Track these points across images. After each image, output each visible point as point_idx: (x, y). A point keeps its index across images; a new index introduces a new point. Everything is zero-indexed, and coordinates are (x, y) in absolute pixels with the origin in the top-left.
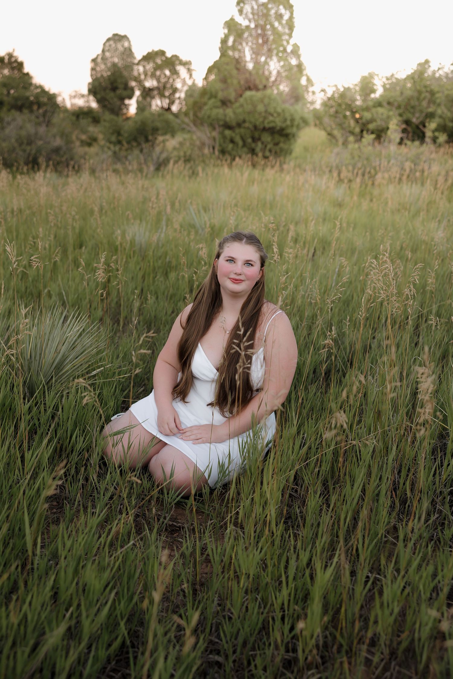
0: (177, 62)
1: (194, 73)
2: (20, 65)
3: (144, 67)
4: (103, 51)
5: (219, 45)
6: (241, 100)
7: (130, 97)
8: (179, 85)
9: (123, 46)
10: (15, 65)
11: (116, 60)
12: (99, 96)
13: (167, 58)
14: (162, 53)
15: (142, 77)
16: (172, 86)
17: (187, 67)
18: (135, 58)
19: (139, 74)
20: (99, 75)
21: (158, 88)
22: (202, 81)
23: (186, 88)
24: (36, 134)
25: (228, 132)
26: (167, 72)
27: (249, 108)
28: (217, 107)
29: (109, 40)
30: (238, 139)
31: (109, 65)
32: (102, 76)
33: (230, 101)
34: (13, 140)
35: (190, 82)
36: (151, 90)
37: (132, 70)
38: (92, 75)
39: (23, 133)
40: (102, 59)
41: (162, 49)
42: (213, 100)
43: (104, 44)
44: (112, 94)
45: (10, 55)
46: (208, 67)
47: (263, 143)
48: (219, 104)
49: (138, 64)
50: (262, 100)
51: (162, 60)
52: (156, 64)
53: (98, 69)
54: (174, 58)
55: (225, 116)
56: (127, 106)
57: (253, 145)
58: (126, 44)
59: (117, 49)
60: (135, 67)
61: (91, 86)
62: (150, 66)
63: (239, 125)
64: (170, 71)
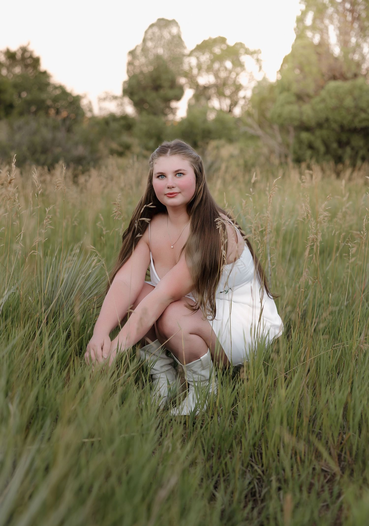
0: (242, 51)
1: (263, 64)
2: (36, 61)
3: (198, 58)
4: (144, 41)
5: (295, 25)
6: (323, 93)
7: (178, 98)
8: (243, 79)
9: (170, 33)
10: (29, 61)
11: (160, 51)
12: (136, 98)
13: (228, 46)
14: (222, 40)
15: (195, 71)
16: (235, 81)
17: (255, 56)
18: (185, 48)
19: (191, 68)
20: (137, 71)
21: (216, 86)
23: (253, 84)
24: (54, 139)
25: (305, 135)
26: (228, 64)
27: (333, 102)
28: (290, 103)
29: (152, 26)
30: (319, 144)
31: (151, 57)
32: (142, 72)
33: (309, 96)
34: (24, 148)
35: (259, 77)
36: (206, 88)
37: (181, 63)
38: (128, 71)
39: (38, 139)
40: (143, 50)
41: (222, 36)
42: (285, 94)
43: (146, 32)
44: (154, 94)
45: (24, 50)
46: (284, 57)
47: (353, 149)
48: (293, 99)
49: (191, 54)
50: (350, 92)
51: (222, 50)
52: (214, 54)
53: (137, 63)
54: (238, 47)
55: (301, 113)
56: (173, 111)
57: (340, 152)
58: (174, 30)
59: (161, 37)
60: (186, 60)
61: (126, 86)
62: (205, 58)
63: (320, 125)
64: (233, 63)
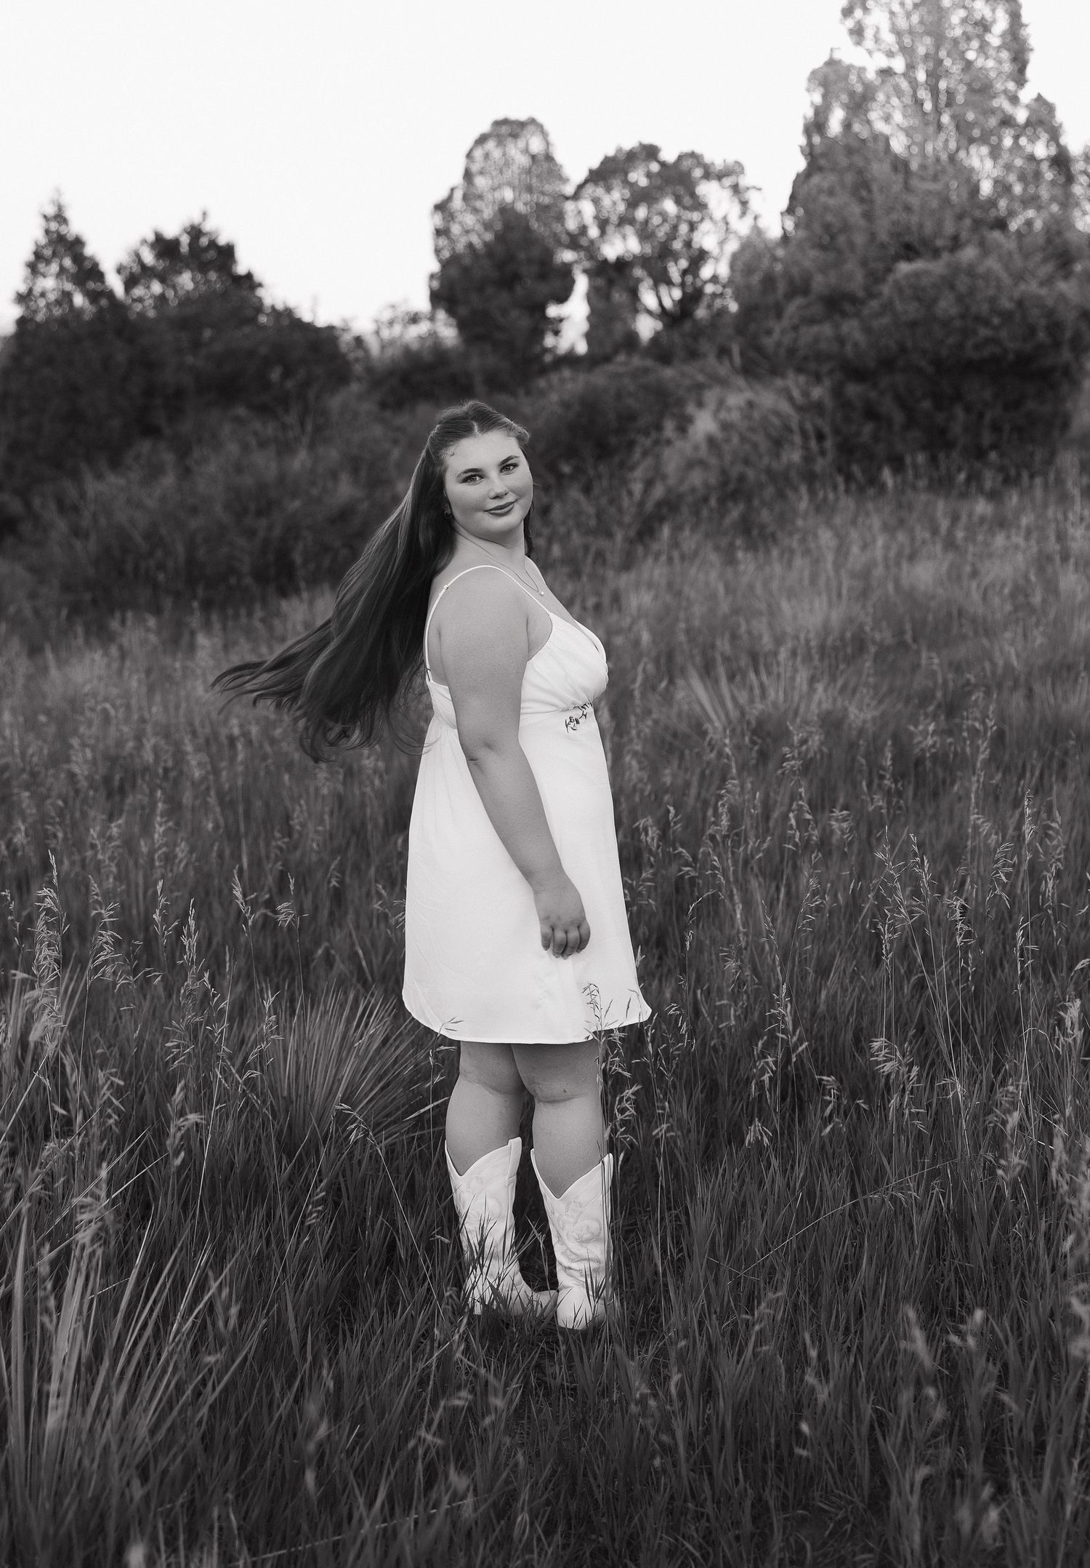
0: (698, 173)
1: (753, 197)
2: (227, 253)
3: (596, 201)
4: (468, 175)
6: (886, 289)
7: (562, 297)
8: (707, 238)
9: (526, 151)
10: (212, 254)
11: (508, 195)
12: (463, 311)
13: (663, 165)
14: (650, 152)
15: (594, 232)
16: (688, 244)
17: (728, 181)
18: (565, 180)
19: (583, 229)
20: (460, 246)
21: (644, 261)
22: (778, 218)
23: (733, 246)
25: (853, 390)
26: (669, 206)
27: (911, 310)
28: (812, 321)
29: (482, 140)
30: (888, 406)
31: (488, 213)
32: (470, 246)
33: (853, 299)
35: (743, 227)
36: (622, 265)
37: (560, 217)
38: (438, 251)
40: (465, 198)
41: (647, 140)
42: (799, 301)
43: (469, 155)
44: (504, 297)
45: (195, 232)
47: (968, 409)
48: (818, 309)
49: (576, 196)
50: (948, 282)
51: (649, 175)
52: (632, 185)
53: (456, 229)
54: (687, 164)
55: (841, 341)
56: (555, 326)
57: (940, 418)
58: (536, 145)
59: (507, 163)
60: (569, 207)
61: (436, 284)
62: (614, 199)
63: (887, 364)
64: (678, 201)
